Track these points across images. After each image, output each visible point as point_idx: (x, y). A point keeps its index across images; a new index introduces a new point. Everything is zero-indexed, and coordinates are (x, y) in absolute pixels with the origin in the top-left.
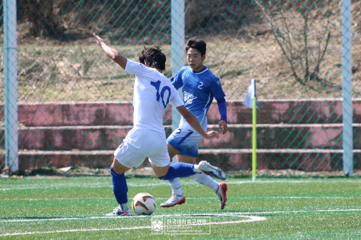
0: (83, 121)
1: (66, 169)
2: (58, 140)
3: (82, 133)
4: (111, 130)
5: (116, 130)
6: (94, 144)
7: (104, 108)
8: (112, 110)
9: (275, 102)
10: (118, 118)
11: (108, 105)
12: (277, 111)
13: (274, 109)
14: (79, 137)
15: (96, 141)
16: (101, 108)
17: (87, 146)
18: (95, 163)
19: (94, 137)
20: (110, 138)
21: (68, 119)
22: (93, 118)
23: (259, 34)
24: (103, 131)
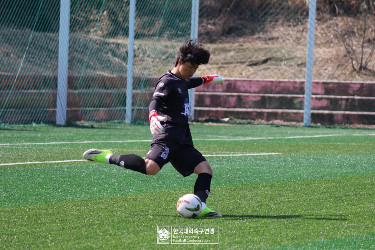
0: (217, 90)
1: (226, 119)
2: (208, 101)
3: (225, 97)
4: (245, 96)
5: (248, 96)
6: (233, 104)
7: (233, 82)
8: (239, 84)
9: (351, 83)
10: (242, 89)
11: (236, 81)
12: (352, 89)
13: (350, 87)
14: (222, 99)
15: (234, 103)
16: (230, 82)
17: (227, 105)
18: (241, 116)
19: (233, 101)
20: (243, 101)
21: (208, 88)
22: (225, 88)
23: (270, 39)
24: (239, 97)
